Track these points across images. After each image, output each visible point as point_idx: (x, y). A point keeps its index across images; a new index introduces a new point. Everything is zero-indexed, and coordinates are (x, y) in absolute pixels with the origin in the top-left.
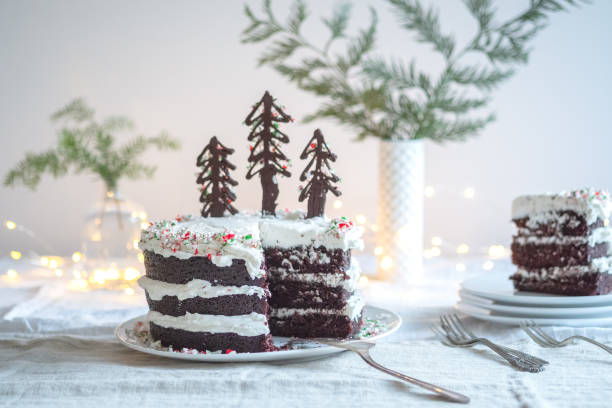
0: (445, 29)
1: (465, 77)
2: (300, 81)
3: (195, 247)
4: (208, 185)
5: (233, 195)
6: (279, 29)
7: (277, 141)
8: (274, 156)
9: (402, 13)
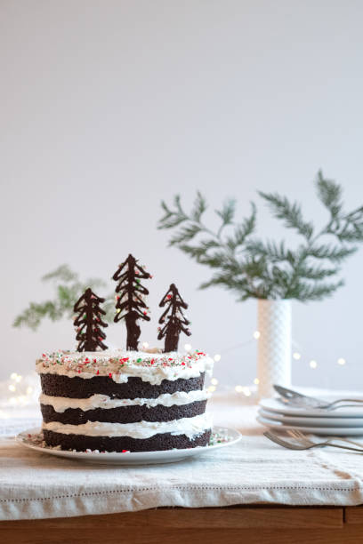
0: (306, 218)
1: (321, 253)
2: (199, 257)
3: (97, 369)
4: (84, 327)
5: (104, 334)
6: (185, 218)
7: (139, 293)
8: (136, 305)
9: (274, 206)
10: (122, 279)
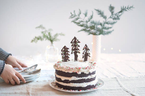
3: (73, 70)
5: (69, 57)
8: (76, 49)
10: (73, 43)
